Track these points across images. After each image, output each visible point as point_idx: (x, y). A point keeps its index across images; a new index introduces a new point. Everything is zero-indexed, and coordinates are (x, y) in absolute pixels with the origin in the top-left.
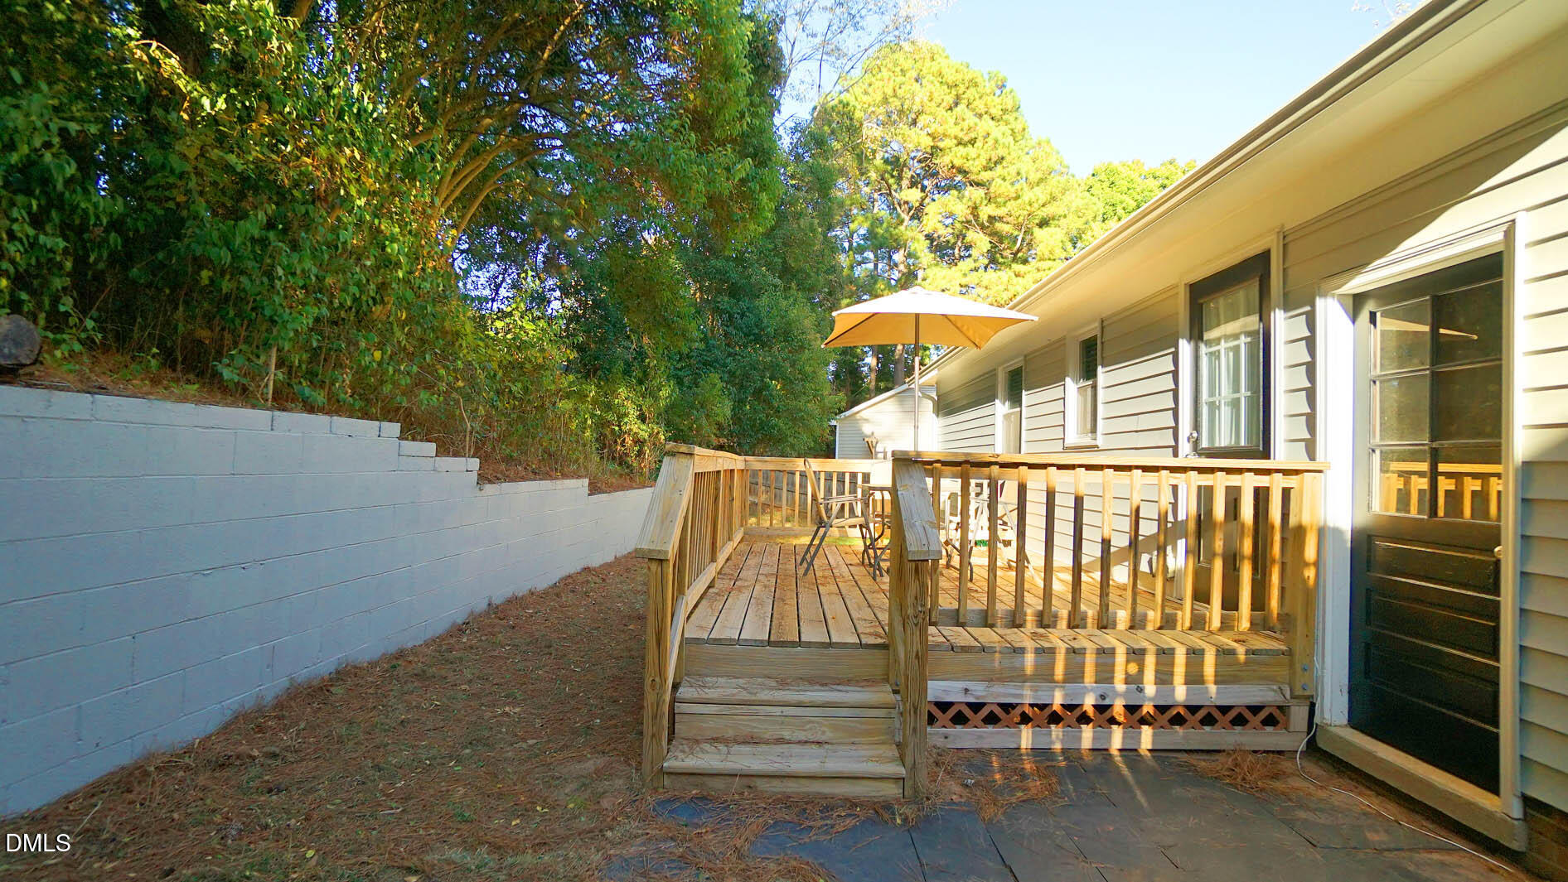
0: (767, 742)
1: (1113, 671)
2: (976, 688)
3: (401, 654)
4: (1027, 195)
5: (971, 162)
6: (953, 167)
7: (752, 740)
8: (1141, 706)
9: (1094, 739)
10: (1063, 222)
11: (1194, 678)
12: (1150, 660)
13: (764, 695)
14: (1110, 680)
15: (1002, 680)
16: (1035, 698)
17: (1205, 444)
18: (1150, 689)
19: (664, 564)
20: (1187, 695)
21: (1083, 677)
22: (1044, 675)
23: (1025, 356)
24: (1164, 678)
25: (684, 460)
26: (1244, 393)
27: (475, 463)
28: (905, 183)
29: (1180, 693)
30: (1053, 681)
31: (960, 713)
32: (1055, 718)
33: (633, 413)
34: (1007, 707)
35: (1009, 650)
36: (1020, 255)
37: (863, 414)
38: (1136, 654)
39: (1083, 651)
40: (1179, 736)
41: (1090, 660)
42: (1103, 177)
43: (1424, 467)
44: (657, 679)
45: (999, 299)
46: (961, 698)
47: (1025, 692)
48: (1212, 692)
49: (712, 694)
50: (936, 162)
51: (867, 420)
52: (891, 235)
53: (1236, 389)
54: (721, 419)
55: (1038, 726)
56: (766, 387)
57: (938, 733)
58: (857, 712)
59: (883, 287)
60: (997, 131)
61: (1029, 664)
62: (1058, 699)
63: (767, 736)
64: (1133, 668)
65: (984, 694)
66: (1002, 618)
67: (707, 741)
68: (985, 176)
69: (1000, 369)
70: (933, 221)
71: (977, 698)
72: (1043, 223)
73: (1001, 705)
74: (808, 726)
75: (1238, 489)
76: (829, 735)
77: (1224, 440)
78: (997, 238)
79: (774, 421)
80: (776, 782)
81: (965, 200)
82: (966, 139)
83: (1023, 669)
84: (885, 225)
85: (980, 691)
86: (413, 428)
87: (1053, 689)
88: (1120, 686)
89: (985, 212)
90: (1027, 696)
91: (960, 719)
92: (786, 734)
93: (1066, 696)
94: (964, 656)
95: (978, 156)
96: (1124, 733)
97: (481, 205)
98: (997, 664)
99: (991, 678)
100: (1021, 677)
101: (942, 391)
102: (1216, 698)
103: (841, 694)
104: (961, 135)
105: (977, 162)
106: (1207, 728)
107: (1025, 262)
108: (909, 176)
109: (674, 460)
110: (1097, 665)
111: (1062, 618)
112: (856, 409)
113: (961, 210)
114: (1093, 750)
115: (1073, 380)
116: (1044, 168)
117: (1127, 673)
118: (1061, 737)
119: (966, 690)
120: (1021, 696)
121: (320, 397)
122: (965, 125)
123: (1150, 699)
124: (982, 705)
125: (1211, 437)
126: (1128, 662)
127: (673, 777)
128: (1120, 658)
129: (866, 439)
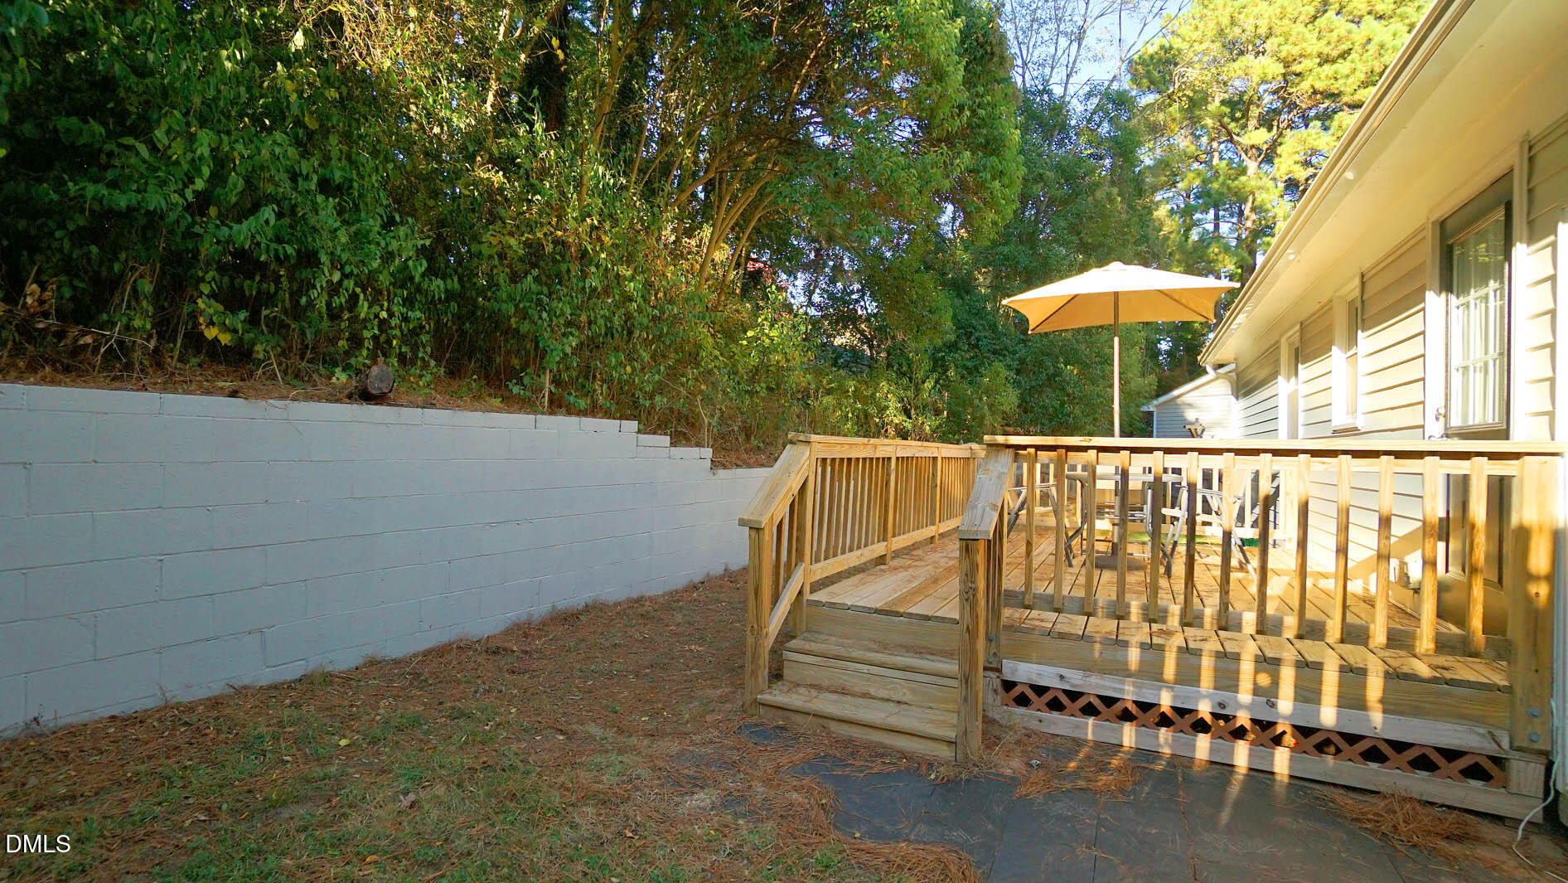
0: (853, 695)
1: (1237, 679)
2: (1073, 676)
3: (640, 600)
5: (1342, 81)
6: (1315, 92)
7: (843, 691)
8: (1275, 723)
9: (1212, 750)
11: (1351, 699)
12: (1288, 674)
13: (855, 654)
14: (1234, 687)
15: (1103, 672)
16: (1137, 694)
17: (1455, 422)
18: (1285, 705)
19: (761, 532)
20: (1338, 719)
21: (1199, 681)
22: (1151, 672)
23: (1302, 324)
24: (1308, 693)
25: (801, 448)
26: (1492, 354)
27: (708, 452)
28: (1253, 123)
29: (1328, 715)
30: (1162, 680)
31: (1056, 699)
32: (1165, 721)
33: (893, 404)
34: (1109, 701)
35: (1112, 642)
37: (1184, 399)
38: (1270, 664)
39: (1198, 653)
40: (1328, 766)
41: (1207, 663)
44: (755, 626)
46: (1056, 684)
47: (1126, 688)
48: (1377, 721)
49: (813, 647)
50: (1291, 90)
52: (1229, 188)
53: (1486, 350)
54: (1006, 408)
55: (1144, 726)
56: (1058, 373)
57: (1031, 715)
58: (934, 679)
59: (1216, 250)
61: (1134, 659)
62: (1166, 701)
63: (857, 689)
64: (1264, 680)
65: (1082, 682)
66: (1103, 608)
67: (806, 686)
69: (1283, 340)
70: (1287, 163)
71: (1072, 686)
73: (1101, 698)
74: (889, 687)
75: (1466, 479)
76: (908, 697)
77: (1474, 417)
79: (1068, 408)
80: (845, 727)
82: (1335, 53)
83: (1126, 663)
84: (1221, 179)
85: (1076, 679)
86: (652, 423)
87: (1160, 689)
88: (1245, 696)
90: (1129, 693)
91: (1055, 705)
92: (872, 691)
93: (1175, 697)
94: (1059, 641)
95: (1354, 72)
96: (1250, 750)
97: (754, 228)
98: (1097, 654)
99: (1089, 668)
100: (1122, 671)
102: (1382, 729)
103: (930, 663)
104: (1327, 50)
105: (1352, 79)
106: (1374, 766)
108: (1257, 115)
109: (795, 447)
110: (1216, 670)
111: (1173, 615)
112: (1176, 393)
114: (1212, 762)
115: (1341, 349)
117: (1255, 684)
118: (1170, 741)
119: (1062, 677)
120: (1122, 691)
121: (583, 403)
122: (1333, 37)
123: (1285, 718)
124: (1081, 694)
126: (1257, 672)
127: (766, 708)
128: (1247, 667)
129: (1188, 427)
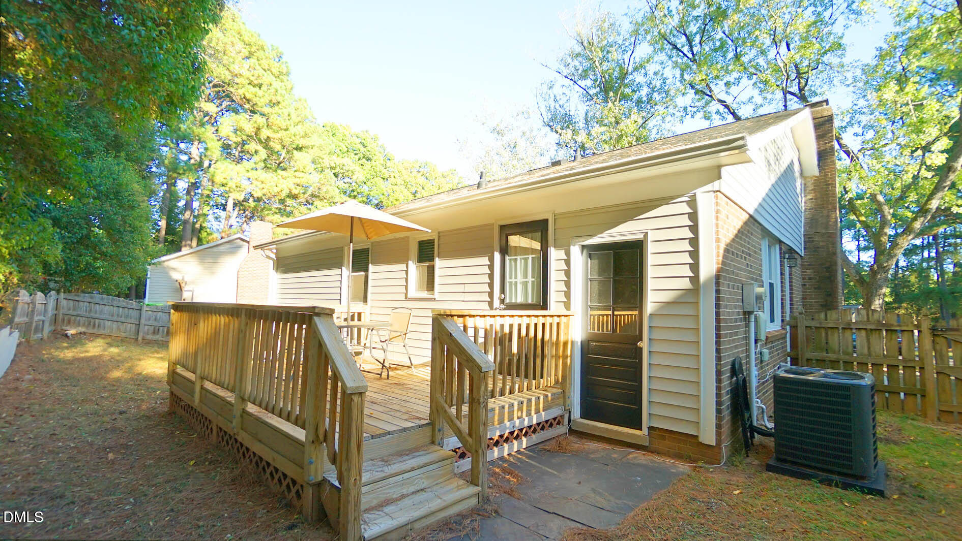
4: (292, 130)
5: (258, 98)
8: (523, 429)
10: (310, 151)
11: (537, 412)
12: (525, 406)
14: (513, 419)
17: (507, 301)
18: (525, 421)
21: (504, 420)
23: (372, 243)
24: (529, 414)
26: (530, 279)
29: (534, 419)
36: (282, 165)
38: (521, 404)
39: (504, 407)
41: (506, 411)
42: (328, 129)
43: (610, 312)
45: (271, 191)
48: (544, 416)
50: (232, 90)
51: (174, 269)
53: (526, 276)
60: (276, 84)
68: (266, 110)
69: (347, 247)
72: (299, 149)
76: (426, 483)
77: (520, 300)
78: (271, 151)
81: (252, 122)
82: (256, 82)
88: (517, 421)
89: (264, 133)
95: (263, 96)
96: (518, 443)
101: (281, 255)
104: (252, 79)
105: (262, 100)
106: (542, 432)
107: (284, 169)
110: (509, 413)
112: (167, 257)
113: (249, 128)
115: (413, 261)
116: (303, 115)
117: (517, 414)
122: (256, 73)
123: (526, 425)
125: (510, 298)
128: (516, 407)
129: (179, 281)
